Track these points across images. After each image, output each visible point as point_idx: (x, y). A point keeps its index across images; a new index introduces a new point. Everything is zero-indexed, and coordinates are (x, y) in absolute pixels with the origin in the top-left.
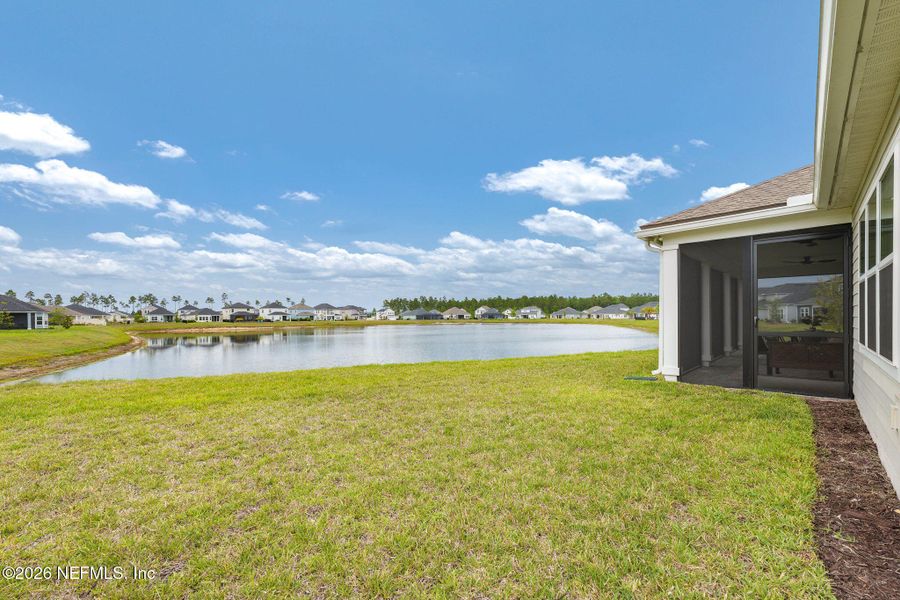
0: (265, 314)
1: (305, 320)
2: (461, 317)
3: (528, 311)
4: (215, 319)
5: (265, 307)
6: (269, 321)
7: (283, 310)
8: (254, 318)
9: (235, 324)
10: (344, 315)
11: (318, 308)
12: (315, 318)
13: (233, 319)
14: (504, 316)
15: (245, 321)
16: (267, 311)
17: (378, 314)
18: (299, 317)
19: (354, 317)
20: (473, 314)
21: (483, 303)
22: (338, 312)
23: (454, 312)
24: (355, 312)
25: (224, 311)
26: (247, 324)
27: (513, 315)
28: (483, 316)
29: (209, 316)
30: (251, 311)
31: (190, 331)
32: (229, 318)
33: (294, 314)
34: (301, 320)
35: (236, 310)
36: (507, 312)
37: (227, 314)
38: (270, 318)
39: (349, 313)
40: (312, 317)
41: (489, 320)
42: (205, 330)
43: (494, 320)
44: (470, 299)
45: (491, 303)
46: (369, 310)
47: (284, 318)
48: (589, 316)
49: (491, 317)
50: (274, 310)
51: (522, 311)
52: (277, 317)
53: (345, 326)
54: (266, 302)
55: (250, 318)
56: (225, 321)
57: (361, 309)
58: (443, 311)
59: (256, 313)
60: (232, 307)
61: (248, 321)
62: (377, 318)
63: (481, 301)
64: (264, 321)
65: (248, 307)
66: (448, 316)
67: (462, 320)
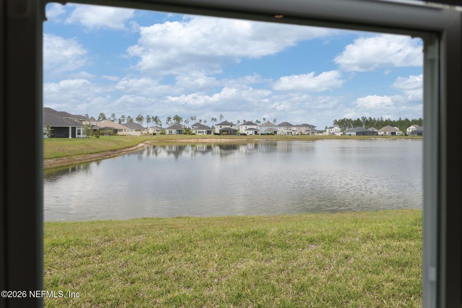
0: (243, 130)
1: (271, 134)
2: (393, 134)
4: (209, 132)
5: (243, 125)
6: (245, 134)
7: (255, 127)
8: (234, 132)
9: (221, 136)
10: (299, 131)
11: (280, 125)
12: (278, 133)
13: (222, 132)
15: (228, 134)
16: (244, 127)
17: (328, 130)
18: (266, 132)
19: (306, 133)
20: (405, 132)
21: (414, 122)
22: (295, 129)
23: (387, 130)
24: (308, 128)
25: (216, 127)
26: (229, 136)
28: (413, 133)
29: (204, 131)
30: (233, 127)
31: (190, 141)
32: (218, 132)
33: (263, 130)
34: (268, 134)
35: (223, 127)
38: (246, 132)
39: (303, 130)
40: (275, 132)
41: (418, 137)
42: (200, 140)
43: (421, 137)
44: (403, 119)
45: (421, 123)
46: (318, 129)
47: (256, 133)
49: (420, 134)
50: (248, 127)
52: (251, 132)
53: (299, 139)
54: (244, 121)
55: (232, 132)
56: (215, 134)
57: (313, 127)
58: (378, 129)
59: (237, 129)
60: (221, 124)
61: (231, 134)
62: (327, 133)
63: (413, 121)
64: (241, 135)
65: (231, 125)
66: (383, 133)
67: (394, 137)
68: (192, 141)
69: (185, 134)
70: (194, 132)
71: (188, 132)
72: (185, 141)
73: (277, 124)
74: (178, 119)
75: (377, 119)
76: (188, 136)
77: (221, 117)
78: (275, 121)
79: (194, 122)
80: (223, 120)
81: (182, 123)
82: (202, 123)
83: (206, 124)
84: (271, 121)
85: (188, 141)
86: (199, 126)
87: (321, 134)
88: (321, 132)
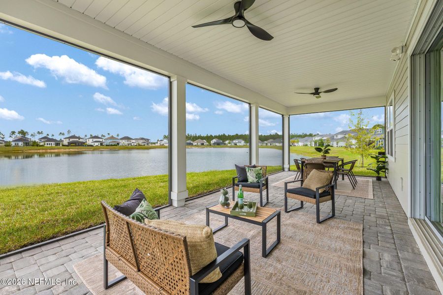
0: (90, 142)
1: (114, 145)
2: (203, 144)
3: (237, 141)
4: (57, 144)
5: (90, 138)
6: (92, 146)
7: (101, 140)
8: (82, 144)
9: (69, 147)
10: (137, 143)
11: (122, 139)
12: (120, 144)
13: (70, 144)
14: (225, 144)
15: (76, 145)
16: (91, 140)
17: (159, 142)
18: (111, 144)
19: (143, 144)
20: (210, 143)
22: (134, 141)
23: (199, 142)
24: (144, 141)
25: (64, 140)
26: (77, 147)
27: (229, 143)
28: (214, 144)
29: (53, 143)
30: (81, 140)
31: (38, 151)
32: (67, 144)
33: (108, 142)
34: (112, 145)
35: (71, 140)
36: (227, 142)
37: (66, 142)
38: (93, 144)
39: (141, 142)
40: (118, 144)
41: (217, 146)
42: (49, 151)
43: (219, 146)
44: (209, 135)
45: (219, 137)
46: (152, 141)
47: (101, 144)
48: (267, 144)
49: (218, 144)
50: (95, 140)
51: (234, 141)
52: (96, 144)
53: (137, 149)
54: (91, 135)
55: (80, 144)
56: (63, 145)
57: (148, 140)
58: (193, 141)
59: (84, 141)
60: (69, 138)
61: (78, 145)
62: (158, 144)
63: (215, 136)
64: (88, 146)
65: (79, 138)
66: (196, 144)
67: (203, 146)
68: (41, 151)
69: (33, 145)
70: (41, 144)
71: (35, 144)
72: (33, 151)
73: (119, 137)
74: (23, 133)
75: (192, 135)
76: (36, 147)
77: (69, 132)
78: (118, 135)
79: (41, 136)
80: (71, 135)
81: (28, 136)
82: (50, 137)
83: (54, 138)
84: (115, 136)
85: (36, 151)
86: (46, 139)
87: (153, 145)
88: (154, 143)
